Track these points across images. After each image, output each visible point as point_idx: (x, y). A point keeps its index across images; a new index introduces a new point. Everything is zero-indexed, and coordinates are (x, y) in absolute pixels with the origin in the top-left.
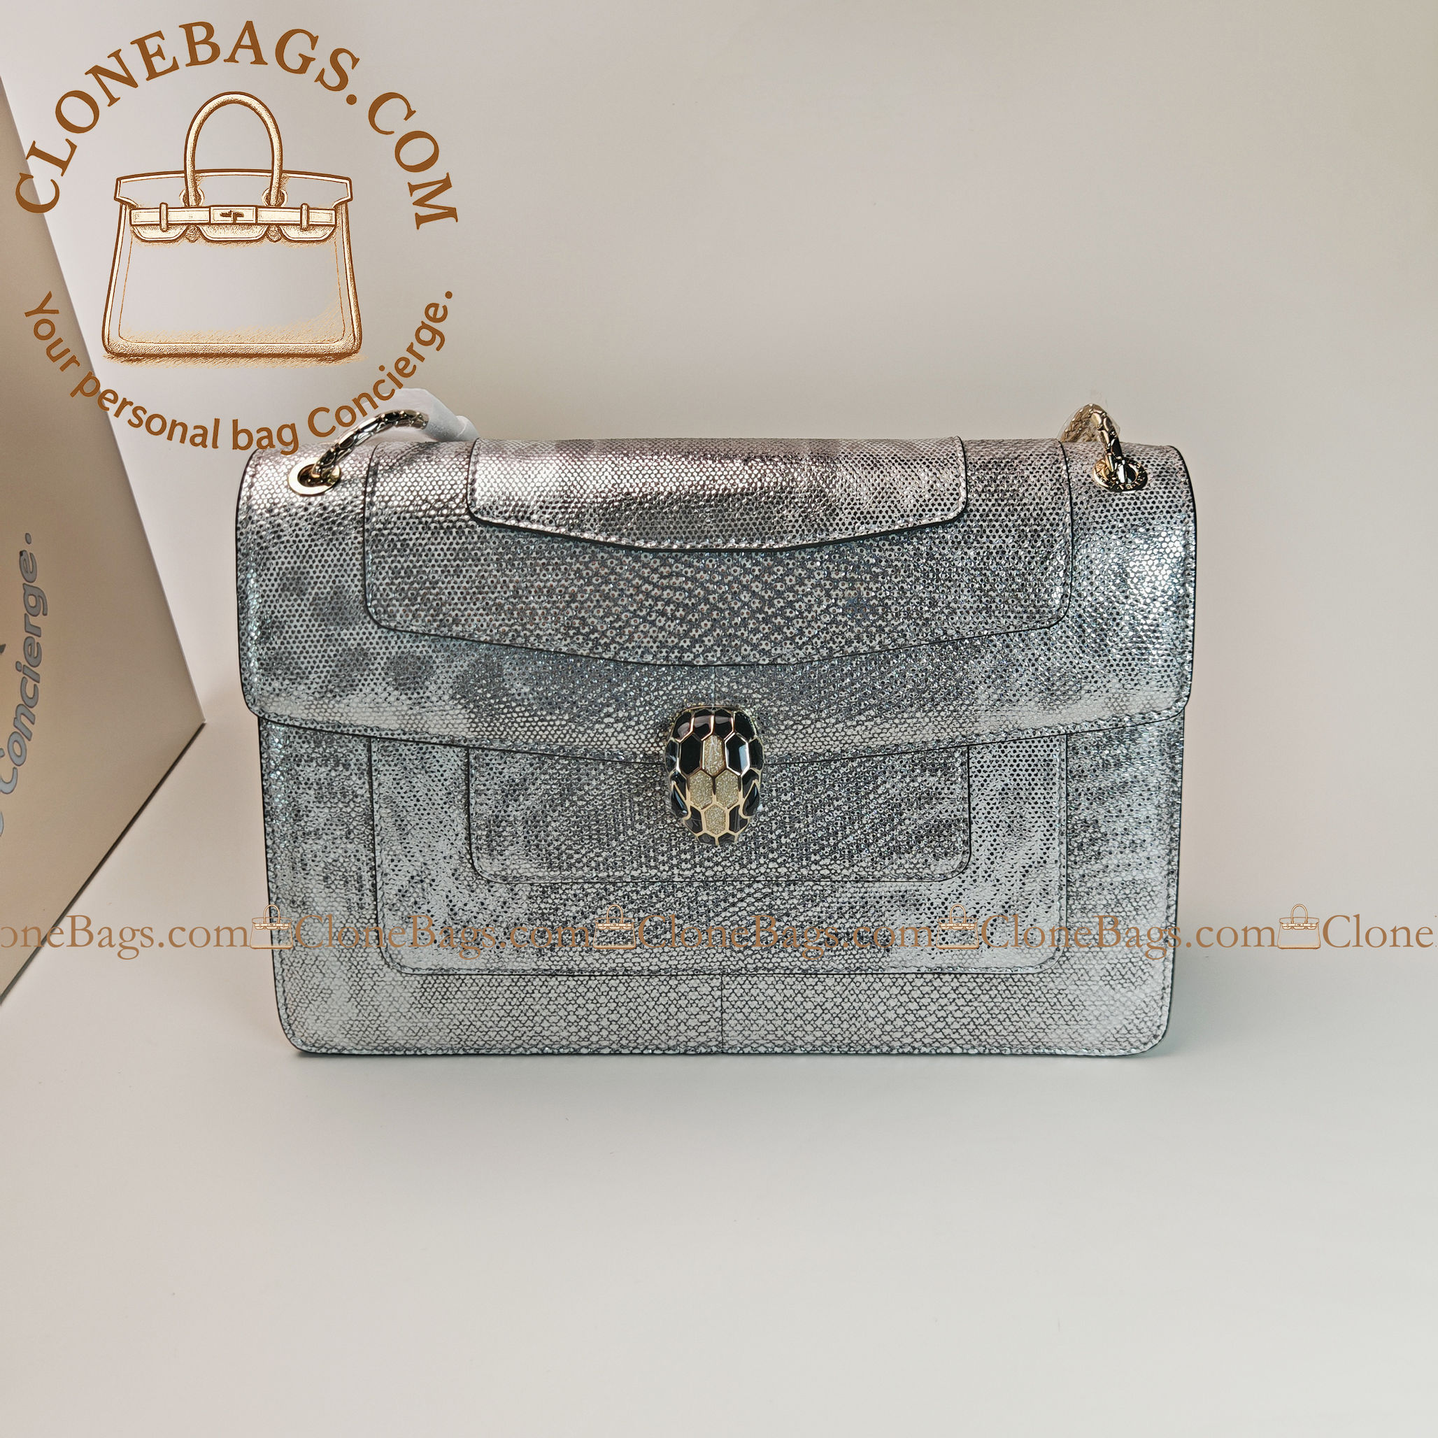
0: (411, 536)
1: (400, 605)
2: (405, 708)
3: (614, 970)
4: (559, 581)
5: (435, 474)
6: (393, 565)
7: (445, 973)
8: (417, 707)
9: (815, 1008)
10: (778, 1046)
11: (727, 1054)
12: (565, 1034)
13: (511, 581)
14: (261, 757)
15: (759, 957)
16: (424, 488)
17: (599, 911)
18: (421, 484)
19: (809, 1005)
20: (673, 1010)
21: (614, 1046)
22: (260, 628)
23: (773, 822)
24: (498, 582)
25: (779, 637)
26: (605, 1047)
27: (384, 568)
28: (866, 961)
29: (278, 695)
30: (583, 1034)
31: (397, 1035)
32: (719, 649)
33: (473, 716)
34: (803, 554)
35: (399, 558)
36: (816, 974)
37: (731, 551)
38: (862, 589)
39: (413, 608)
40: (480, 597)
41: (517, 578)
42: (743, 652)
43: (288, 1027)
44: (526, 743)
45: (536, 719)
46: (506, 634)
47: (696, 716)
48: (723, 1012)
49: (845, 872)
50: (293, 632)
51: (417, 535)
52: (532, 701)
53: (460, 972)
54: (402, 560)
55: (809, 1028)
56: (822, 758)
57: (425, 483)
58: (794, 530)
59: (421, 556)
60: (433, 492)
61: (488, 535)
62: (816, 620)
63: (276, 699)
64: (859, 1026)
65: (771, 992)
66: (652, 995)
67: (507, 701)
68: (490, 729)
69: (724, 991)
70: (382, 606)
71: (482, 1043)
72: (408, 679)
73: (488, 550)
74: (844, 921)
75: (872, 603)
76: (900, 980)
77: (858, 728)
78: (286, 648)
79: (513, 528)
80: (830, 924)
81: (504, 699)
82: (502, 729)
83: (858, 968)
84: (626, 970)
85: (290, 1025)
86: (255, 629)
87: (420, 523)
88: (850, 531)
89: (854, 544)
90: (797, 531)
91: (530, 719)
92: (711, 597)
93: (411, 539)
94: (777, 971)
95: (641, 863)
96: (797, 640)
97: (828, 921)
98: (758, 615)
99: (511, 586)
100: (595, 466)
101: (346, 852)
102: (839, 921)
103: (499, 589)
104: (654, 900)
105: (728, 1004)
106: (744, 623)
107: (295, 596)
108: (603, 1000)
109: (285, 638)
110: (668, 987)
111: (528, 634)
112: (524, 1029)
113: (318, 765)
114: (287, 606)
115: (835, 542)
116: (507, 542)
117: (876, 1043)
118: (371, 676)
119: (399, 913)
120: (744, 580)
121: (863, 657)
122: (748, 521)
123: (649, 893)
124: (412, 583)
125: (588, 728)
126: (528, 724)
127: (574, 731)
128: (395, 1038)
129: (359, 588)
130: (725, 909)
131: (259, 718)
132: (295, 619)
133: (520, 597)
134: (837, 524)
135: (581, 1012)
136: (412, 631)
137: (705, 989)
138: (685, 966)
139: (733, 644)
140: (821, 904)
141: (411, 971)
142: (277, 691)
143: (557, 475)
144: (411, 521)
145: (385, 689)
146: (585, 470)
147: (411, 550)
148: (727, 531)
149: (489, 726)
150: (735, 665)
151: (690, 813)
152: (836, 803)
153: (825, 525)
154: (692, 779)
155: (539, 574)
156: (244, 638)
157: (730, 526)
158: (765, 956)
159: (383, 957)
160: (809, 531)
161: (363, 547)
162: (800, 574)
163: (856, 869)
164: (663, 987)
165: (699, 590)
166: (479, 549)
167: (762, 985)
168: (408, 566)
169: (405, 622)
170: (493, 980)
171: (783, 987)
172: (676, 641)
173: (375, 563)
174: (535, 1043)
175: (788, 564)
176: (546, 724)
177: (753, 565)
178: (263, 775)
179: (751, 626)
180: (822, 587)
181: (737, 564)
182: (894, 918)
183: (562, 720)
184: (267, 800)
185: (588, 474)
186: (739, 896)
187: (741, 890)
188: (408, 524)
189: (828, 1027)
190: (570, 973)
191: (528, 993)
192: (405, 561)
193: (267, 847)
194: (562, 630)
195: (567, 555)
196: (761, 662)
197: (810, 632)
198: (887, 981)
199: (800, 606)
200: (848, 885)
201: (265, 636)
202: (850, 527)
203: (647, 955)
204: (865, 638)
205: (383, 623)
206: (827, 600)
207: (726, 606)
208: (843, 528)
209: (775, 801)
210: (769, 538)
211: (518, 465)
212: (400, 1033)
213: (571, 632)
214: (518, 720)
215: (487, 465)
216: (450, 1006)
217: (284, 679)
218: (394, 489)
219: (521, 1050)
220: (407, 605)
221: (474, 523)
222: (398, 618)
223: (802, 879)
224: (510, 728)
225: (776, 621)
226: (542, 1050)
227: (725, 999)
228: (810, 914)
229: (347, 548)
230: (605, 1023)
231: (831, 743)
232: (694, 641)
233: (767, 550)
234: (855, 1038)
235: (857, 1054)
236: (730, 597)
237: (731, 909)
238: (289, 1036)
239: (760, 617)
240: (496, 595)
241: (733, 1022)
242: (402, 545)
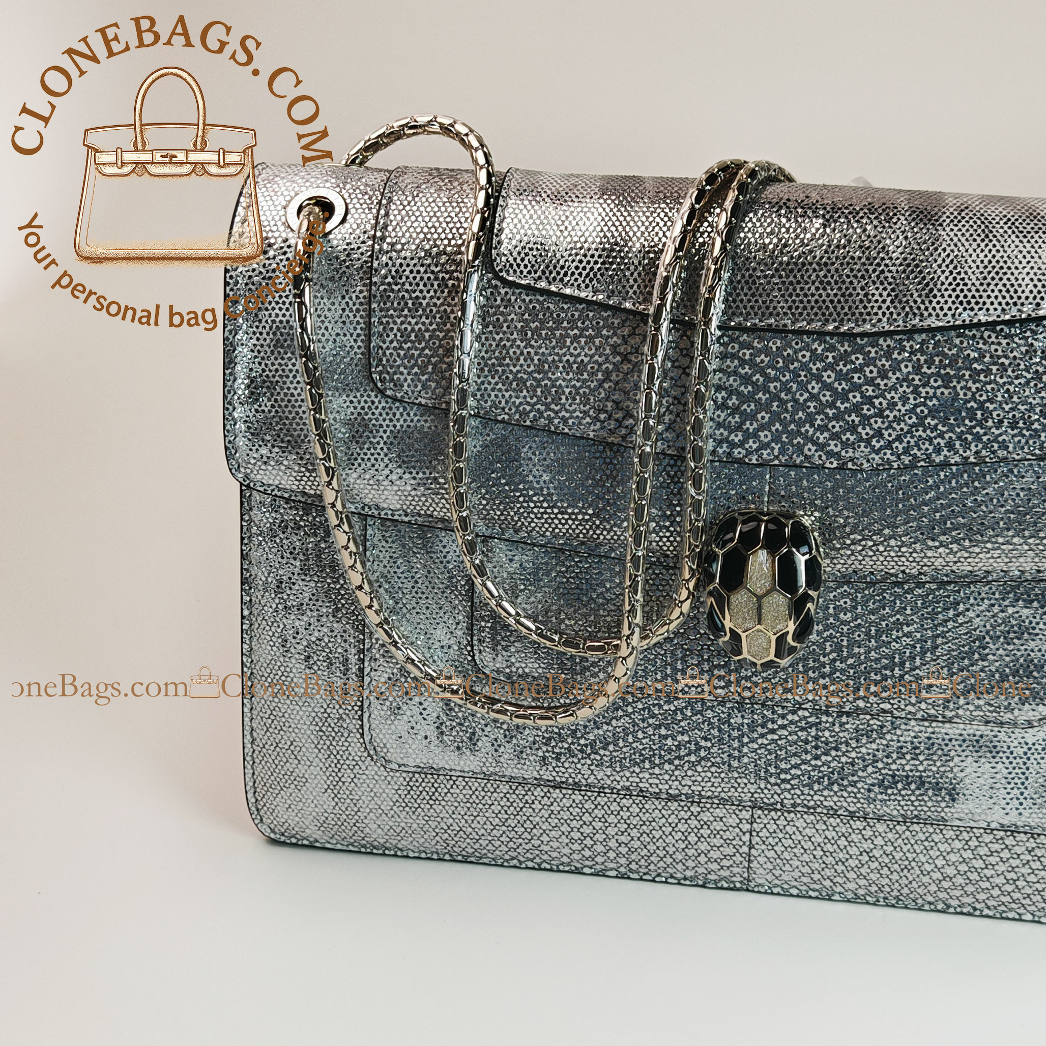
0: (425, 293)
1: (409, 374)
2: (409, 488)
3: (628, 789)
4: (592, 356)
5: (456, 220)
6: (403, 327)
7: (435, 772)
8: (422, 489)
9: (861, 854)
10: (813, 890)
11: (753, 891)
12: (566, 851)
13: (536, 353)
14: (242, 519)
15: (799, 792)
16: (443, 236)
17: (614, 722)
18: (440, 230)
19: (854, 851)
20: (692, 838)
21: (622, 870)
22: (248, 386)
23: (828, 644)
24: (522, 354)
25: (852, 438)
26: (612, 869)
27: (392, 329)
28: (926, 809)
29: (265, 463)
30: (587, 853)
31: (376, 832)
32: (777, 447)
33: (484, 502)
34: (889, 342)
35: (410, 319)
36: (865, 819)
37: (800, 332)
38: (958, 388)
39: (423, 378)
40: (500, 369)
41: (543, 350)
42: (806, 451)
43: (257, 811)
44: (543, 536)
45: (556, 511)
46: (527, 414)
47: (744, 523)
48: (751, 847)
49: (910, 708)
50: (286, 394)
51: (432, 293)
52: (552, 491)
53: (453, 773)
54: (413, 321)
55: (851, 875)
56: (893, 579)
57: (444, 231)
58: (880, 313)
59: (435, 318)
60: (453, 242)
61: (513, 298)
62: (898, 420)
63: (263, 467)
64: (911, 878)
65: (809, 832)
66: (670, 820)
67: (524, 489)
68: (502, 518)
69: (755, 825)
70: (388, 373)
71: (472, 850)
72: (413, 456)
73: (513, 316)
74: (904, 762)
75: (969, 405)
76: (965, 834)
77: (941, 550)
78: (277, 412)
79: (543, 292)
80: (888, 764)
81: (521, 486)
82: (516, 518)
83: (916, 816)
84: (642, 791)
85: (258, 810)
86: (243, 387)
87: (436, 279)
88: (949, 318)
89: (953, 333)
90: (884, 314)
91: (549, 511)
92: (772, 385)
93: (424, 298)
94: (819, 810)
95: (667, 675)
96: (874, 442)
97: (885, 760)
98: (828, 410)
99: (536, 358)
100: (644, 219)
101: (332, 631)
102: (898, 762)
103: (522, 361)
104: (679, 717)
105: (758, 839)
106: (811, 420)
107: (289, 355)
108: (612, 819)
109: (276, 400)
110: (689, 813)
111: (552, 415)
112: (520, 841)
113: (306, 533)
114: (280, 364)
115: (931, 330)
116: (534, 307)
117: (930, 899)
118: (372, 451)
119: (388, 703)
120: (814, 368)
121: (954, 468)
122: (824, 297)
123: (673, 708)
124: (423, 349)
125: (615, 525)
126: (546, 516)
127: (598, 527)
128: (375, 836)
129: (363, 349)
130: (762, 736)
131: (241, 484)
132: (288, 381)
133: (546, 373)
134: (934, 309)
135: (587, 830)
136: (420, 404)
137: (733, 821)
138: (710, 794)
139: (795, 442)
140: (878, 741)
141: (396, 767)
142: (265, 459)
143: (599, 229)
144: (426, 276)
145: (387, 466)
146: (632, 224)
147: (424, 310)
148: (797, 308)
149: (502, 514)
150: (796, 466)
151: (728, 634)
152: (906, 629)
153: (919, 308)
154: (733, 598)
155: (569, 348)
156: (229, 396)
157: (801, 302)
158: (806, 792)
159: (366, 748)
160: (899, 314)
161: (370, 304)
162: (883, 365)
163: (923, 706)
164: (682, 813)
165: (758, 376)
166: (502, 314)
167: (800, 823)
168: (420, 329)
169: (413, 392)
170: (489, 785)
171: (824, 827)
172: (726, 433)
173: (382, 323)
174: (531, 857)
175: (870, 352)
176: (566, 517)
177: (827, 350)
178: (242, 539)
179: (818, 422)
180: (910, 382)
181: (807, 347)
182: (964, 764)
183: (586, 514)
184: (245, 567)
185: (635, 229)
186: (780, 722)
187: (783, 717)
188: (422, 279)
189: (874, 877)
190: (577, 786)
191: (527, 802)
192: (417, 323)
193: (243, 617)
194: (591, 413)
195: (604, 327)
196: (828, 465)
197: (890, 435)
198: (950, 834)
199: (881, 404)
200: (913, 723)
201: (254, 396)
202: (950, 313)
203: (667, 777)
204: (957, 446)
205: (389, 393)
206: (915, 399)
207: (789, 397)
208: (941, 314)
209: (831, 620)
210: (849, 320)
211: (553, 213)
212: (379, 831)
213: (602, 416)
214: (535, 510)
215: (517, 211)
216: (438, 808)
217: (273, 446)
218: (407, 235)
219: (515, 862)
220: (416, 373)
221: (499, 283)
222: (405, 387)
223: (857, 711)
224: (525, 518)
225: (850, 419)
226: (539, 865)
227: (754, 834)
228: (864, 750)
229: (351, 303)
230: (613, 844)
231: (907, 563)
232: (747, 436)
233: (844, 334)
234: (905, 891)
235: (906, 907)
236: (795, 386)
237: (769, 737)
238: (257, 821)
239: (831, 412)
240: (518, 368)
241: (762, 860)
242: (413, 304)
